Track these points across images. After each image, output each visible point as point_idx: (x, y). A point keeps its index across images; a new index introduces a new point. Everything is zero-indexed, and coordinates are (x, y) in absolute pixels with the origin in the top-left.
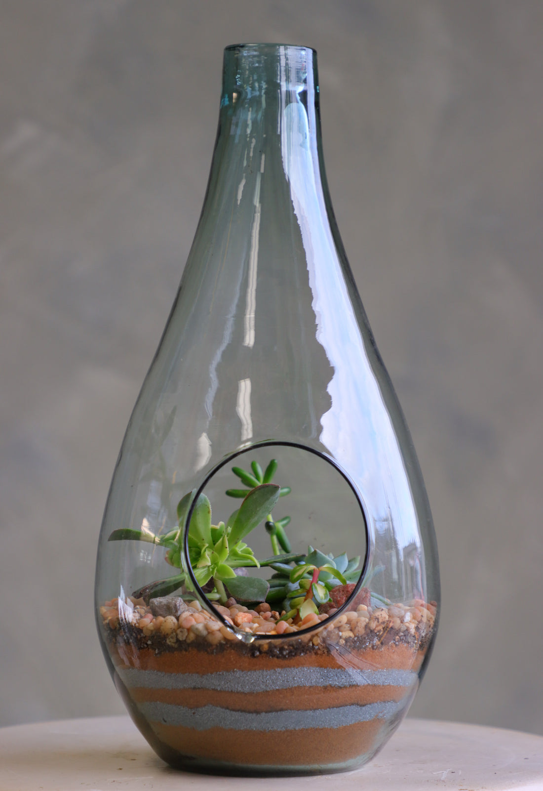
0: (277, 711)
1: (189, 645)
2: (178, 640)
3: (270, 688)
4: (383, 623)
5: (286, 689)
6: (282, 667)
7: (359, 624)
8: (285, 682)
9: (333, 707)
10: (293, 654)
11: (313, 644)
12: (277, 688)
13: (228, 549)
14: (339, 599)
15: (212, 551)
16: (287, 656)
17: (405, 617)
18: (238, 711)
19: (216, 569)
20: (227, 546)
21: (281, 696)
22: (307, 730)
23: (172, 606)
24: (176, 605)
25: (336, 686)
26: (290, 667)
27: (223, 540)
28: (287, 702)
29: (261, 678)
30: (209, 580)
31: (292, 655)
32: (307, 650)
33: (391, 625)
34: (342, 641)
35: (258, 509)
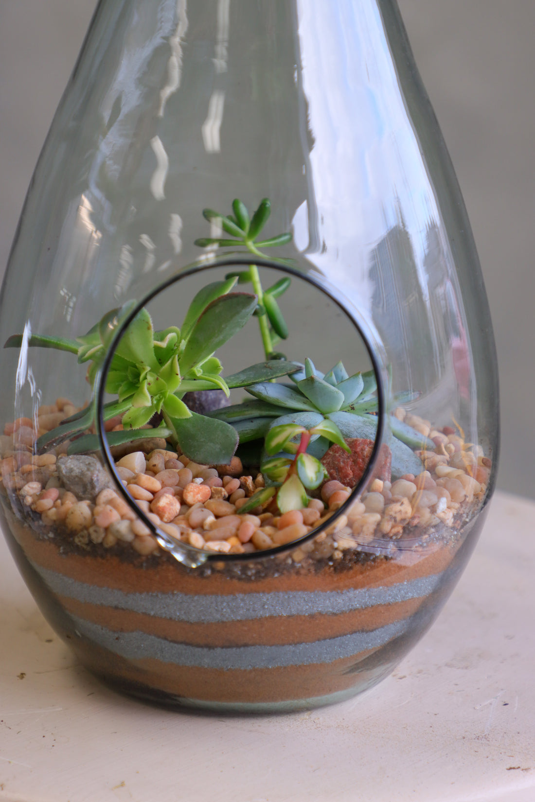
0: (238, 646)
1: (107, 550)
2: (90, 542)
3: (227, 618)
4: (403, 520)
5: (252, 620)
6: (245, 592)
7: (365, 529)
8: (251, 611)
9: (325, 639)
10: (263, 575)
11: (293, 561)
12: (239, 618)
13: (179, 376)
14: (342, 464)
15: (156, 376)
16: (253, 578)
17: (438, 506)
18: (181, 643)
19: (163, 400)
20: (179, 372)
21: (246, 628)
22: (285, 668)
23: (86, 480)
24: (92, 480)
25: (329, 613)
26: (258, 592)
27: (172, 363)
28: (255, 635)
29: (214, 605)
30: (151, 416)
31: (260, 577)
32: (284, 569)
33: (416, 521)
34: (338, 555)
35: (223, 326)
